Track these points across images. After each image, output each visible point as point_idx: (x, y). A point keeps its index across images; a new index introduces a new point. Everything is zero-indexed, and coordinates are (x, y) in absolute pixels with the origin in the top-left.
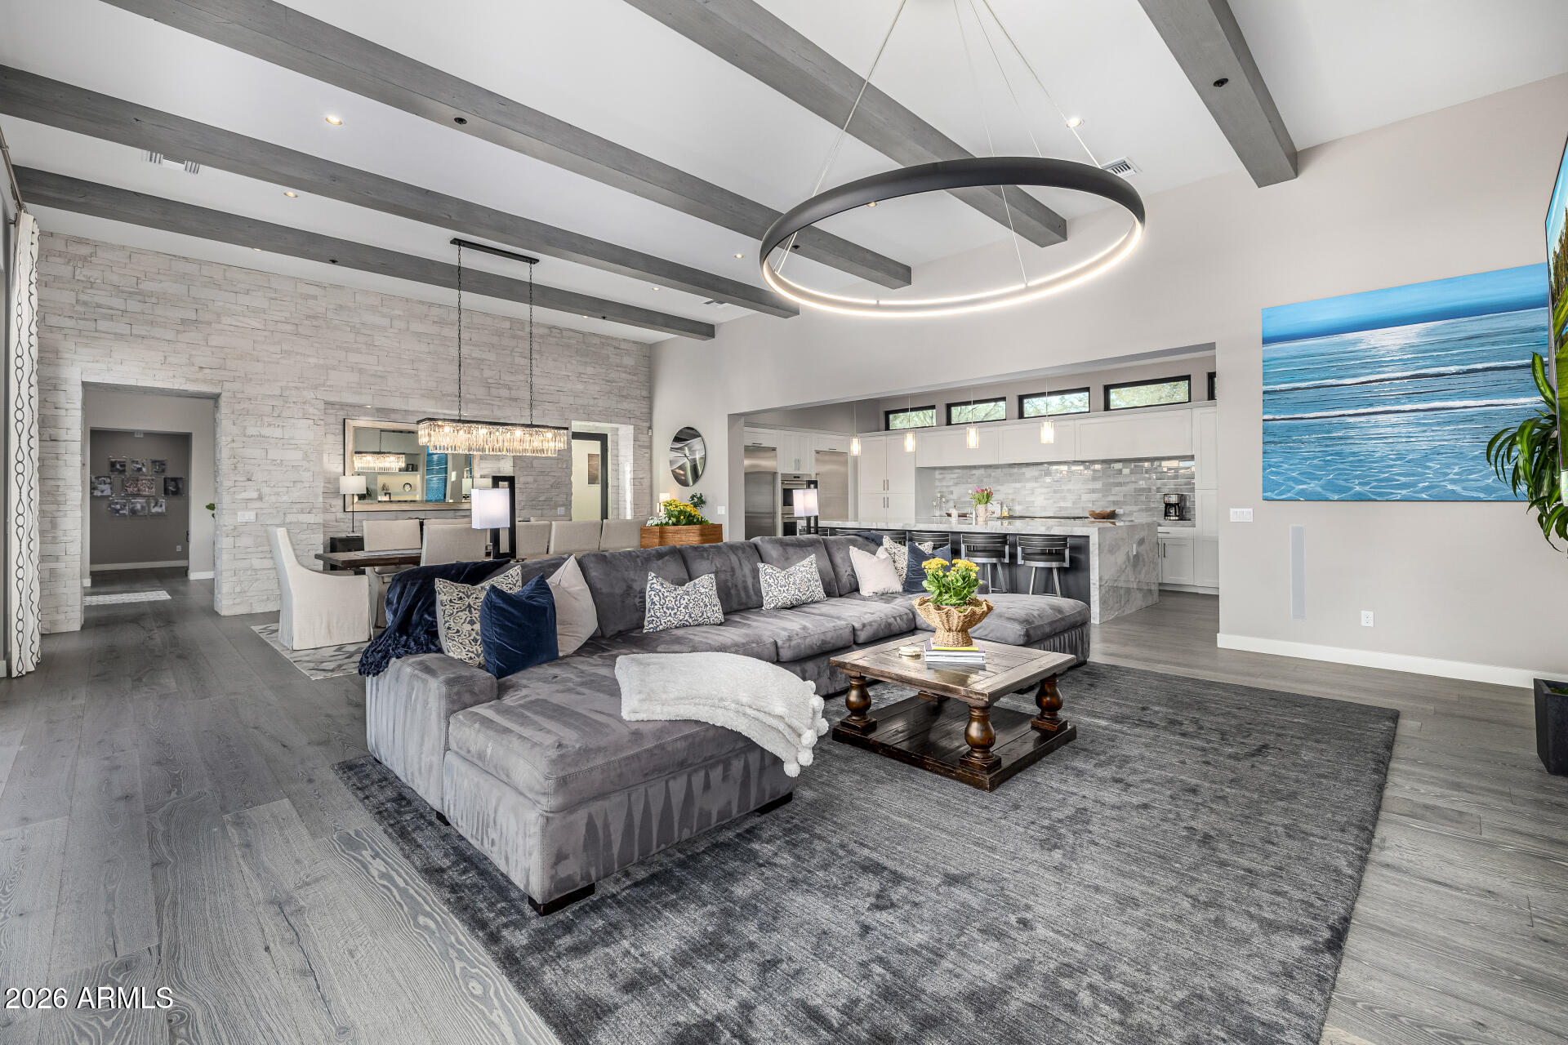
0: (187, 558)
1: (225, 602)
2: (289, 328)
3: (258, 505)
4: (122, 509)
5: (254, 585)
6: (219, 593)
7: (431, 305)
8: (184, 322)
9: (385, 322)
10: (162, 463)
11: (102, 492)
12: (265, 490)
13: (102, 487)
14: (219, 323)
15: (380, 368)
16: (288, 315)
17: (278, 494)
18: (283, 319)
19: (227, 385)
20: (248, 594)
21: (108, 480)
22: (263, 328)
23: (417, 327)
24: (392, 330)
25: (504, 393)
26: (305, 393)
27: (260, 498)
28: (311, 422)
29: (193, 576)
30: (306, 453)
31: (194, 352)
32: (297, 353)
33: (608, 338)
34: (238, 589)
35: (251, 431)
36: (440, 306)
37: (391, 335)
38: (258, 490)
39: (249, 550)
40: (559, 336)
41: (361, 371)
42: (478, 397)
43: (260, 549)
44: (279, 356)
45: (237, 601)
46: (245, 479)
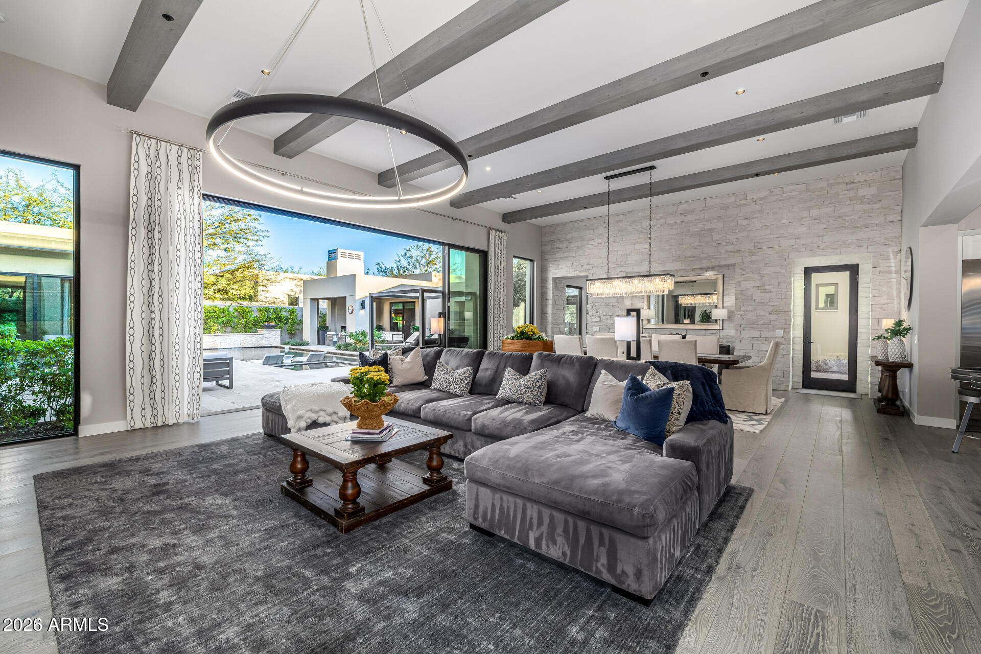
3: (600, 324)
8: (577, 247)
17: (607, 319)
23: (671, 220)
25: (730, 248)
26: (618, 269)
31: (580, 259)
32: (615, 251)
36: (684, 203)
41: (642, 253)
42: (709, 255)
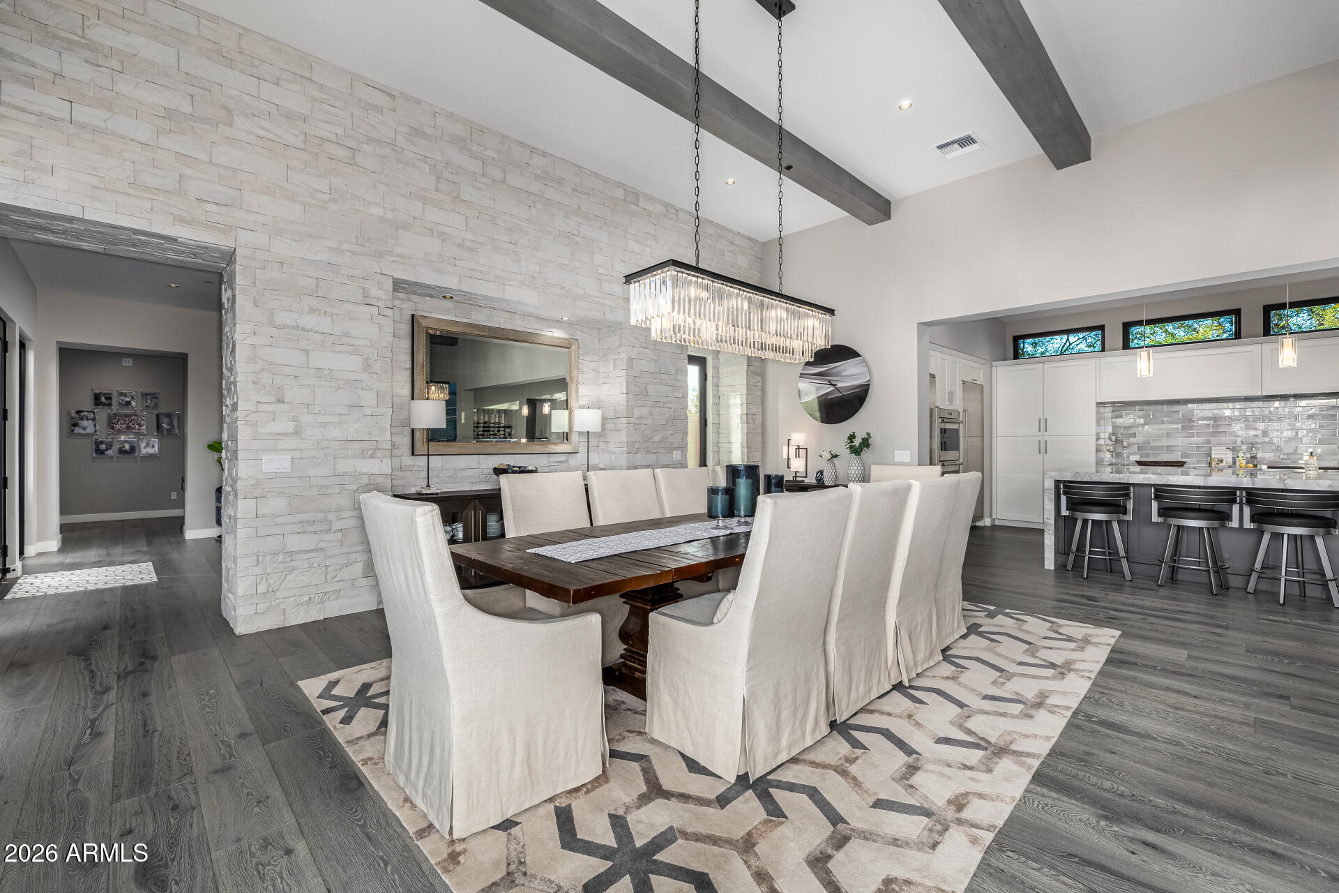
0: (183, 506)
1: (240, 612)
2: (341, 153)
3: (292, 443)
4: (107, 449)
5: (289, 578)
6: (230, 590)
7: (533, 150)
8: (169, 114)
9: (475, 166)
10: (154, 396)
11: (85, 429)
12: (306, 418)
13: (85, 423)
14: (230, 125)
15: (469, 236)
16: (341, 132)
17: (324, 425)
18: (333, 137)
19: (244, 237)
20: (279, 594)
21: (92, 416)
22: (301, 145)
23: (515, 179)
24: (484, 180)
26: (365, 262)
27: (297, 433)
28: (374, 310)
29: (190, 534)
30: (366, 360)
31: (188, 172)
32: (353, 196)
33: (723, 228)
34: (262, 588)
35: (283, 318)
37: (482, 186)
38: (296, 419)
39: (279, 520)
40: (675, 217)
41: (443, 237)
42: (588, 292)
43: (299, 517)
44: (326, 197)
45: (261, 607)
46: (274, 400)
